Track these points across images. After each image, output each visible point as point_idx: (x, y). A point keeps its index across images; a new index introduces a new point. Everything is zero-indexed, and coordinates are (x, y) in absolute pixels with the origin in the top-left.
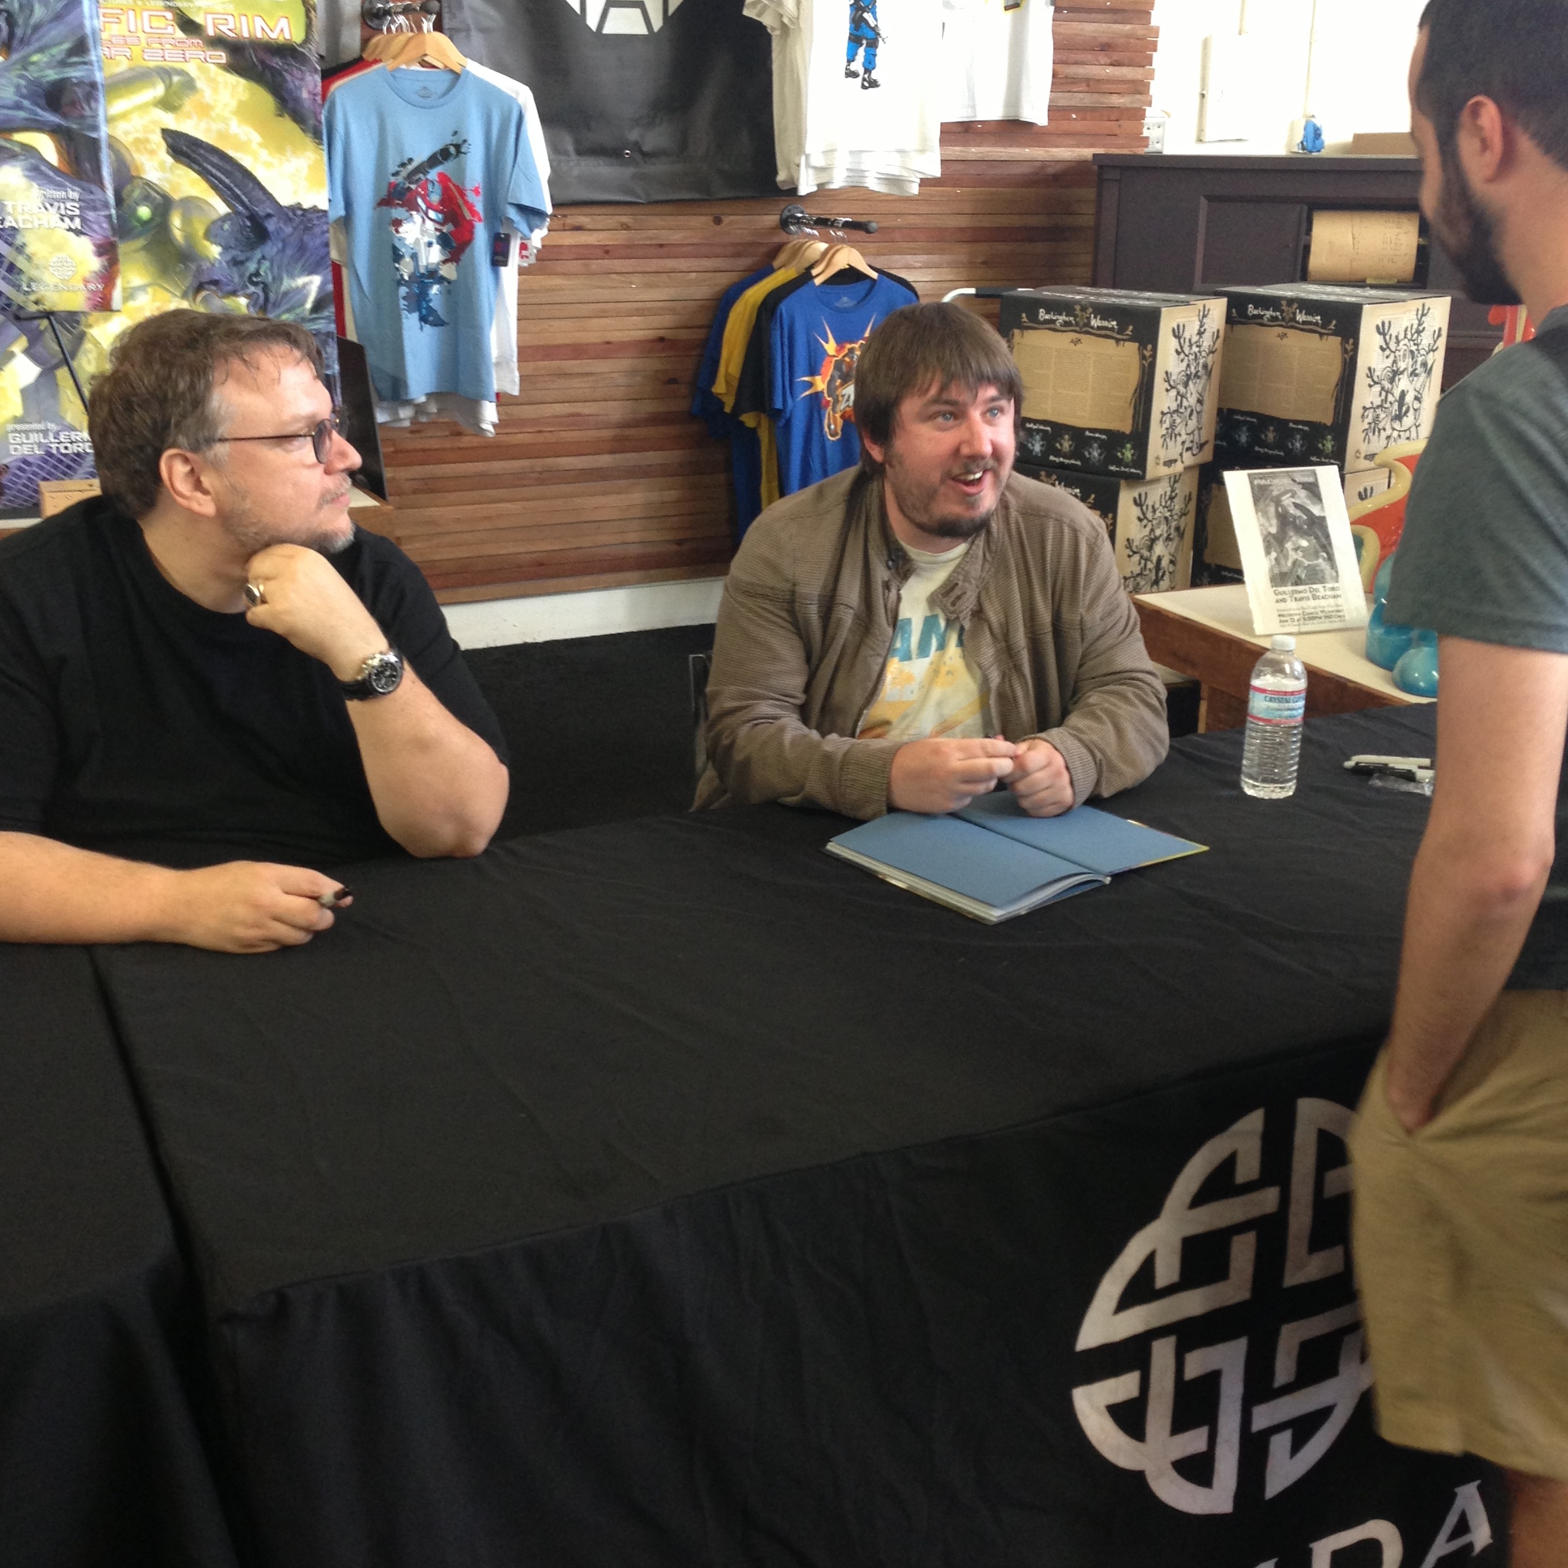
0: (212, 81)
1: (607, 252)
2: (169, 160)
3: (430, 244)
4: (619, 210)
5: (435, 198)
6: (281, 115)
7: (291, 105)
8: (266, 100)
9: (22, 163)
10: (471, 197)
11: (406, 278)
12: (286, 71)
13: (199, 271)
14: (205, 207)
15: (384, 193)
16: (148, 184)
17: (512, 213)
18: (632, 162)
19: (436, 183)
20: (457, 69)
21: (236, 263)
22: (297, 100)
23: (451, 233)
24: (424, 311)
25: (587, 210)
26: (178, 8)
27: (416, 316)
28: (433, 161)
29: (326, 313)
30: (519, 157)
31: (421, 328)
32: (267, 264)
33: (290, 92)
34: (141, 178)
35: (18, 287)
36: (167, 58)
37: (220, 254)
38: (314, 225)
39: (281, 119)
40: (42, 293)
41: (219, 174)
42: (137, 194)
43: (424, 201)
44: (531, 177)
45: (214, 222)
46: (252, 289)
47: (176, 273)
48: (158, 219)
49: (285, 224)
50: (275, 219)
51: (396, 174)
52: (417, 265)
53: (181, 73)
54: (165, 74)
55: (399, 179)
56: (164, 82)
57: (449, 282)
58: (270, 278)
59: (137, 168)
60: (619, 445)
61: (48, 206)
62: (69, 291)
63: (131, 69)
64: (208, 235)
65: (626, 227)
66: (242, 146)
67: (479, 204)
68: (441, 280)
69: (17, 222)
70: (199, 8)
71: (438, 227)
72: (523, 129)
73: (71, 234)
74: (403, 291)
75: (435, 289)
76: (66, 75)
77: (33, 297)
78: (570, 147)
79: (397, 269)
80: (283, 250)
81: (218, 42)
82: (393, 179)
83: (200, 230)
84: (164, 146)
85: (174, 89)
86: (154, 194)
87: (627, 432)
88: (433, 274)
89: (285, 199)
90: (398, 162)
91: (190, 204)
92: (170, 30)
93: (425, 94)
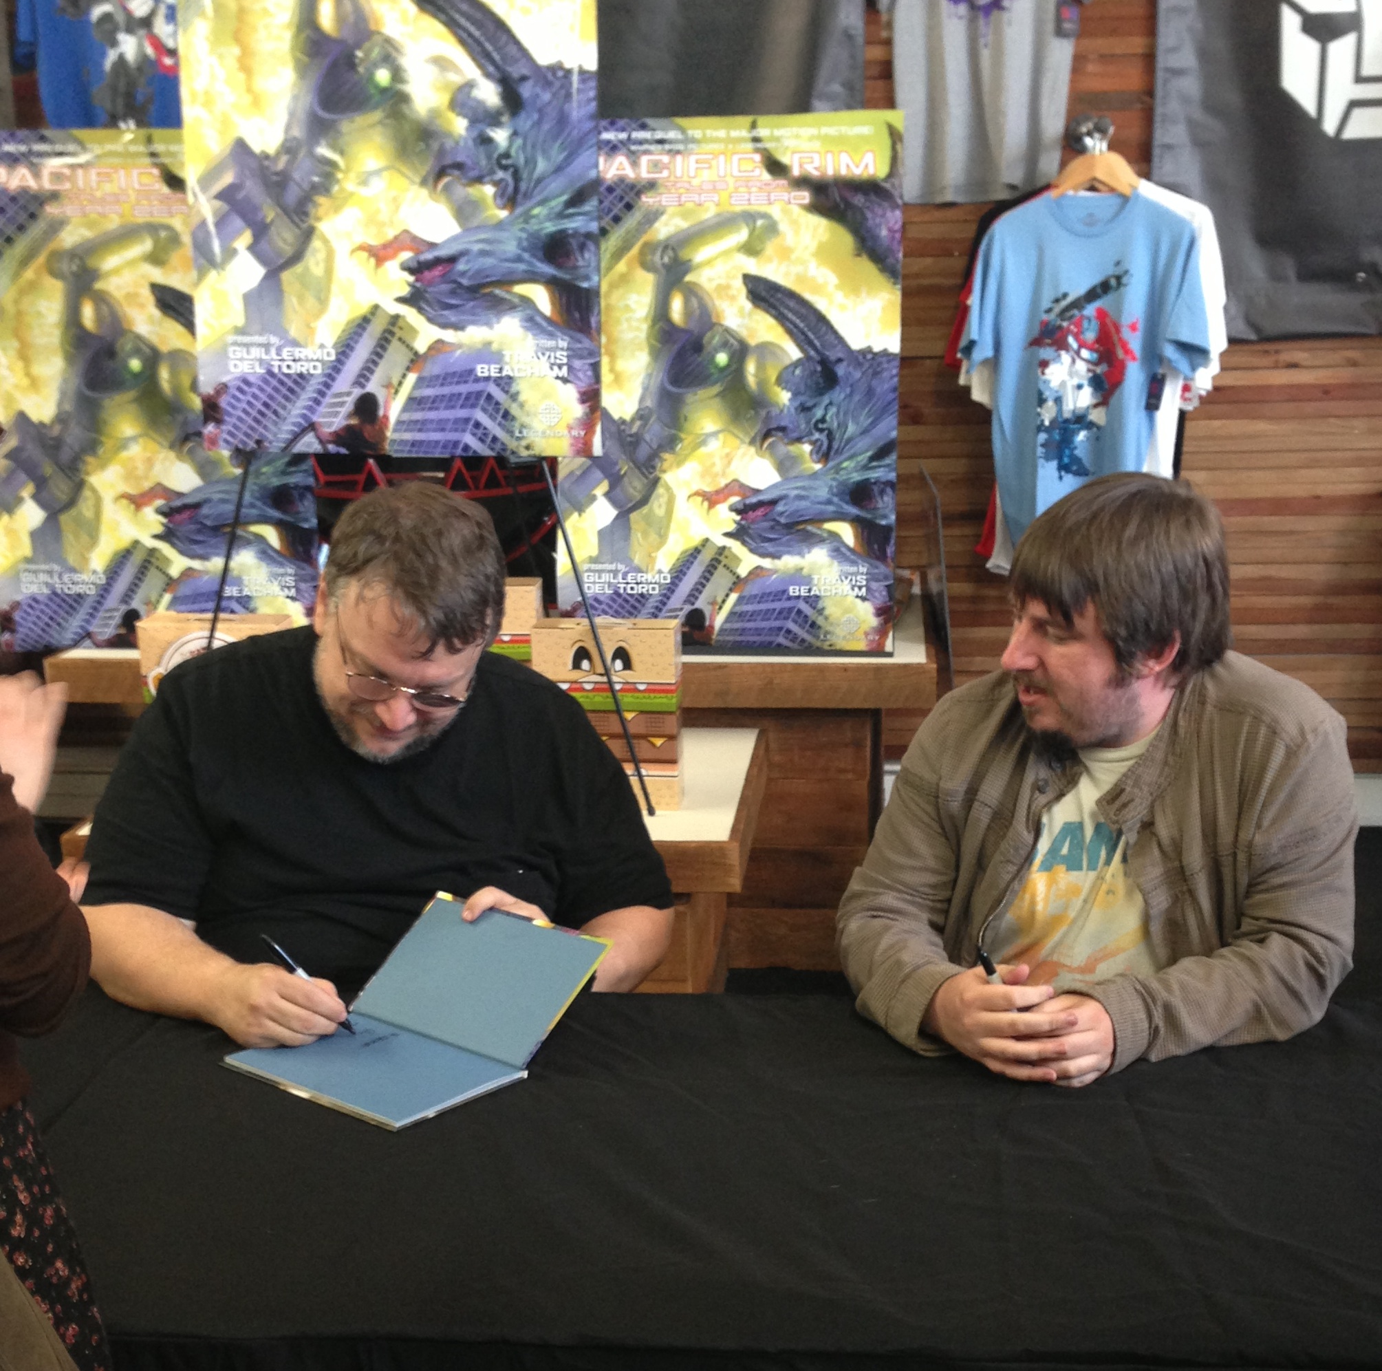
0: (794, 223)
1: (1326, 392)
2: (748, 305)
3: (1080, 387)
4: (1348, 343)
5: (1090, 335)
6: (859, 255)
7: (870, 243)
8: (845, 239)
9: (520, 313)
10: (1126, 334)
11: (1047, 423)
12: (868, 208)
13: (768, 417)
14: (779, 352)
15: (1036, 332)
16: (727, 330)
17: (1170, 352)
18: (1366, 287)
19: (1093, 319)
20: (1127, 191)
21: (804, 409)
22: (875, 238)
23: (1105, 374)
24: (1066, 460)
25: (1307, 344)
26: (766, 150)
27: (1054, 464)
28: (1091, 295)
29: (887, 461)
30: (1186, 284)
31: (1061, 478)
32: (833, 410)
33: (869, 231)
34: (722, 325)
35: (511, 433)
36: (752, 202)
37: (790, 400)
38: (883, 369)
39: (859, 259)
40: (532, 439)
41: (794, 318)
42: (716, 340)
43: (1077, 337)
44: (1197, 311)
45: (786, 368)
46: (817, 435)
47: (748, 420)
48: (734, 367)
49: (855, 368)
50: (845, 363)
51: (1049, 311)
52: (1060, 411)
53: (765, 216)
54: (749, 217)
55: (1052, 317)
56: (748, 225)
57: (1099, 428)
58: (835, 424)
59: (718, 316)
60: (1317, 615)
61: (540, 354)
62: (554, 437)
63: (718, 215)
64: (780, 381)
65: (1354, 364)
66: (817, 289)
67: (1135, 342)
68: (1090, 425)
69: (513, 370)
70: (787, 148)
71: (1092, 367)
72: (1193, 254)
73: (559, 382)
74: (1042, 437)
75: (1082, 436)
76: (563, 227)
77: (524, 443)
78: (1291, 273)
79: (1039, 415)
80: (851, 395)
81: (803, 182)
82: (1045, 317)
83: (773, 375)
84: (743, 291)
85: (757, 232)
86: (732, 341)
87: (1333, 600)
88: (1080, 420)
89: (856, 344)
90: (1053, 297)
91: (765, 350)
92: (757, 172)
93: (1090, 221)
